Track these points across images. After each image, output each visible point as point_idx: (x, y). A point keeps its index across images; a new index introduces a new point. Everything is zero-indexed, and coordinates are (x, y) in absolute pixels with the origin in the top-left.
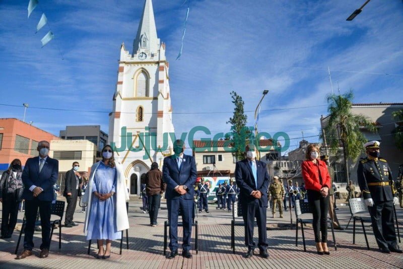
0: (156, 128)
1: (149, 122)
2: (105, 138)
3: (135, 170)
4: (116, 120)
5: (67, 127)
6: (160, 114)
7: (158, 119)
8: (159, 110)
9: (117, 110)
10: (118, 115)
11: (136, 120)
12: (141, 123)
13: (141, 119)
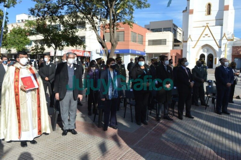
0: (223, 19)
1: (215, 15)
2: (175, 28)
3: (204, 51)
4: (190, 16)
5: (150, 22)
6: (227, 8)
7: (225, 12)
8: (226, 4)
9: (191, 8)
10: (192, 12)
11: (205, 14)
12: (209, 16)
13: (209, 13)
